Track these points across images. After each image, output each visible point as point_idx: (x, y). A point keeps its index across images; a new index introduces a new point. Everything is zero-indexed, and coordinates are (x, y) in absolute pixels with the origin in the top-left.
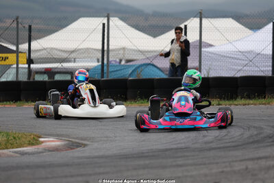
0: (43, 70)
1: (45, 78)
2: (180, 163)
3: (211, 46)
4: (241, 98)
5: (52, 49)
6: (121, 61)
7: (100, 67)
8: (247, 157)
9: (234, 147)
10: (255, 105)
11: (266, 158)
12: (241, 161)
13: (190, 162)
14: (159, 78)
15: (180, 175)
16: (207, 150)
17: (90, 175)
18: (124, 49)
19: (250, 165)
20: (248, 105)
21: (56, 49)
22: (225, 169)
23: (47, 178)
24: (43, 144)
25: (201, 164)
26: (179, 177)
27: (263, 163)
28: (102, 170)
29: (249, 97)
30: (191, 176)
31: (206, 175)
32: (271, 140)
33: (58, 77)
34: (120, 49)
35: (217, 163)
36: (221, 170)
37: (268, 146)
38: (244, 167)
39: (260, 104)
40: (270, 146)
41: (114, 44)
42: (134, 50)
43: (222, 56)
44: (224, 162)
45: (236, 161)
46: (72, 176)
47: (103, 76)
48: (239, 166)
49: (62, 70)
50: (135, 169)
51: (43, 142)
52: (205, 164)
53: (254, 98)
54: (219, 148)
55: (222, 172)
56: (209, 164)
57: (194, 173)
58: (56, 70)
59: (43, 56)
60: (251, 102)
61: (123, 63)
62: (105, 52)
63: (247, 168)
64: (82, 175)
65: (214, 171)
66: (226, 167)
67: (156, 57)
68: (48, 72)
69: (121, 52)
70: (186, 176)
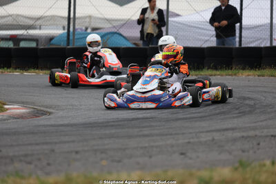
0: (9, 37)
1: (10, 45)
2: (146, 133)
3: (178, 15)
4: (208, 69)
5: (18, 15)
6: (87, 29)
7: (66, 35)
8: (213, 128)
9: (201, 117)
10: (222, 75)
11: (233, 129)
12: (208, 132)
13: (156, 132)
14: (125, 46)
15: (147, 145)
16: (173, 120)
17: (56, 143)
18: (90, 17)
19: (217, 136)
20: (215, 75)
21: (22, 16)
22: (192, 140)
23: (12, 146)
24: (8, 111)
25: (166, 135)
26: (146, 147)
27: (230, 134)
28: (66, 138)
29: (216, 68)
30: (157, 147)
31: (172, 146)
32: (237, 112)
33: (23, 44)
34: (85, 17)
35: (183, 134)
36: (187, 141)
37: (234, 118)
38: (210, 138)
39: (227, 75)
40: (237, 117)
41: (81, 11)
42: (100, 18)
43: (189, 26)
44: (191, 133)
45: (203, 132)
46: (37, 144)
47: (68, 44)
48: (205, 138)
49: (27, 37)
50: (101, 138)
51: (7, 109)
52: (171, 134)
53: (221, 69)
54: (186, 119)
55: (189, 143)
56: (176, 134)
57: (161, 143)
58: (22, 37)
59: (8, 23)
60: (218, 73)
61: (89, 31)
62: (72, 20)
63: (213, 139)
64: (47, 143)
65: (181, 141)
66: (193, 138)
67: (123, 25)
68: (14, 38)
69: (88, 20)
70: (152, 147)
